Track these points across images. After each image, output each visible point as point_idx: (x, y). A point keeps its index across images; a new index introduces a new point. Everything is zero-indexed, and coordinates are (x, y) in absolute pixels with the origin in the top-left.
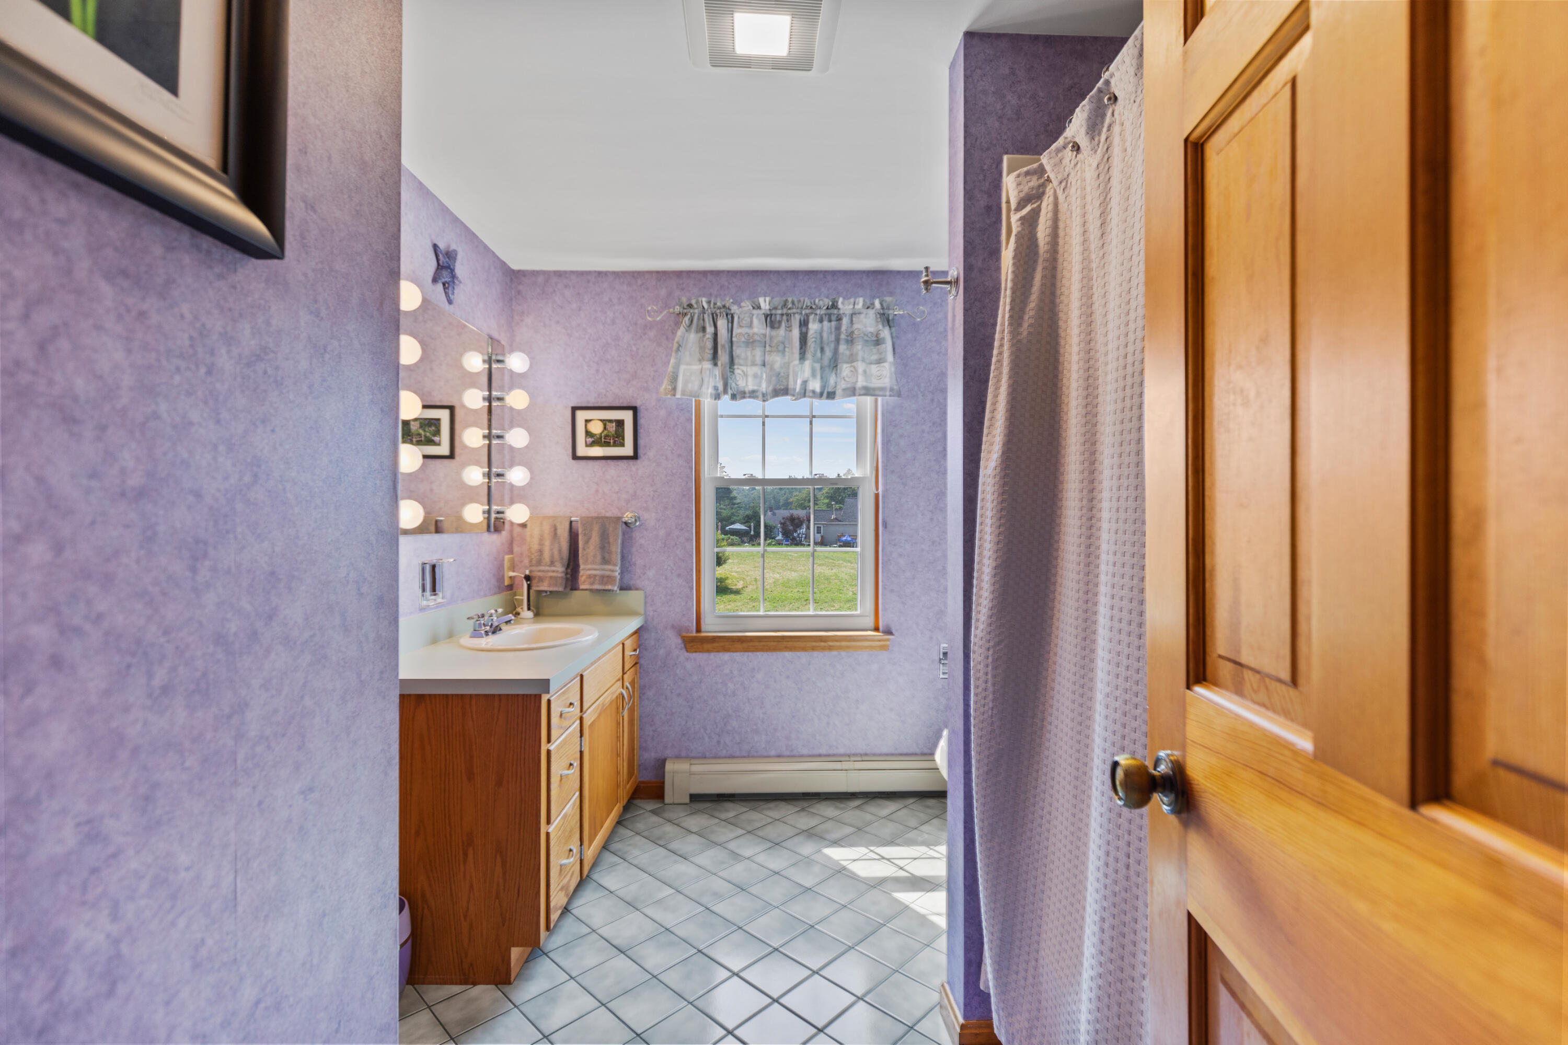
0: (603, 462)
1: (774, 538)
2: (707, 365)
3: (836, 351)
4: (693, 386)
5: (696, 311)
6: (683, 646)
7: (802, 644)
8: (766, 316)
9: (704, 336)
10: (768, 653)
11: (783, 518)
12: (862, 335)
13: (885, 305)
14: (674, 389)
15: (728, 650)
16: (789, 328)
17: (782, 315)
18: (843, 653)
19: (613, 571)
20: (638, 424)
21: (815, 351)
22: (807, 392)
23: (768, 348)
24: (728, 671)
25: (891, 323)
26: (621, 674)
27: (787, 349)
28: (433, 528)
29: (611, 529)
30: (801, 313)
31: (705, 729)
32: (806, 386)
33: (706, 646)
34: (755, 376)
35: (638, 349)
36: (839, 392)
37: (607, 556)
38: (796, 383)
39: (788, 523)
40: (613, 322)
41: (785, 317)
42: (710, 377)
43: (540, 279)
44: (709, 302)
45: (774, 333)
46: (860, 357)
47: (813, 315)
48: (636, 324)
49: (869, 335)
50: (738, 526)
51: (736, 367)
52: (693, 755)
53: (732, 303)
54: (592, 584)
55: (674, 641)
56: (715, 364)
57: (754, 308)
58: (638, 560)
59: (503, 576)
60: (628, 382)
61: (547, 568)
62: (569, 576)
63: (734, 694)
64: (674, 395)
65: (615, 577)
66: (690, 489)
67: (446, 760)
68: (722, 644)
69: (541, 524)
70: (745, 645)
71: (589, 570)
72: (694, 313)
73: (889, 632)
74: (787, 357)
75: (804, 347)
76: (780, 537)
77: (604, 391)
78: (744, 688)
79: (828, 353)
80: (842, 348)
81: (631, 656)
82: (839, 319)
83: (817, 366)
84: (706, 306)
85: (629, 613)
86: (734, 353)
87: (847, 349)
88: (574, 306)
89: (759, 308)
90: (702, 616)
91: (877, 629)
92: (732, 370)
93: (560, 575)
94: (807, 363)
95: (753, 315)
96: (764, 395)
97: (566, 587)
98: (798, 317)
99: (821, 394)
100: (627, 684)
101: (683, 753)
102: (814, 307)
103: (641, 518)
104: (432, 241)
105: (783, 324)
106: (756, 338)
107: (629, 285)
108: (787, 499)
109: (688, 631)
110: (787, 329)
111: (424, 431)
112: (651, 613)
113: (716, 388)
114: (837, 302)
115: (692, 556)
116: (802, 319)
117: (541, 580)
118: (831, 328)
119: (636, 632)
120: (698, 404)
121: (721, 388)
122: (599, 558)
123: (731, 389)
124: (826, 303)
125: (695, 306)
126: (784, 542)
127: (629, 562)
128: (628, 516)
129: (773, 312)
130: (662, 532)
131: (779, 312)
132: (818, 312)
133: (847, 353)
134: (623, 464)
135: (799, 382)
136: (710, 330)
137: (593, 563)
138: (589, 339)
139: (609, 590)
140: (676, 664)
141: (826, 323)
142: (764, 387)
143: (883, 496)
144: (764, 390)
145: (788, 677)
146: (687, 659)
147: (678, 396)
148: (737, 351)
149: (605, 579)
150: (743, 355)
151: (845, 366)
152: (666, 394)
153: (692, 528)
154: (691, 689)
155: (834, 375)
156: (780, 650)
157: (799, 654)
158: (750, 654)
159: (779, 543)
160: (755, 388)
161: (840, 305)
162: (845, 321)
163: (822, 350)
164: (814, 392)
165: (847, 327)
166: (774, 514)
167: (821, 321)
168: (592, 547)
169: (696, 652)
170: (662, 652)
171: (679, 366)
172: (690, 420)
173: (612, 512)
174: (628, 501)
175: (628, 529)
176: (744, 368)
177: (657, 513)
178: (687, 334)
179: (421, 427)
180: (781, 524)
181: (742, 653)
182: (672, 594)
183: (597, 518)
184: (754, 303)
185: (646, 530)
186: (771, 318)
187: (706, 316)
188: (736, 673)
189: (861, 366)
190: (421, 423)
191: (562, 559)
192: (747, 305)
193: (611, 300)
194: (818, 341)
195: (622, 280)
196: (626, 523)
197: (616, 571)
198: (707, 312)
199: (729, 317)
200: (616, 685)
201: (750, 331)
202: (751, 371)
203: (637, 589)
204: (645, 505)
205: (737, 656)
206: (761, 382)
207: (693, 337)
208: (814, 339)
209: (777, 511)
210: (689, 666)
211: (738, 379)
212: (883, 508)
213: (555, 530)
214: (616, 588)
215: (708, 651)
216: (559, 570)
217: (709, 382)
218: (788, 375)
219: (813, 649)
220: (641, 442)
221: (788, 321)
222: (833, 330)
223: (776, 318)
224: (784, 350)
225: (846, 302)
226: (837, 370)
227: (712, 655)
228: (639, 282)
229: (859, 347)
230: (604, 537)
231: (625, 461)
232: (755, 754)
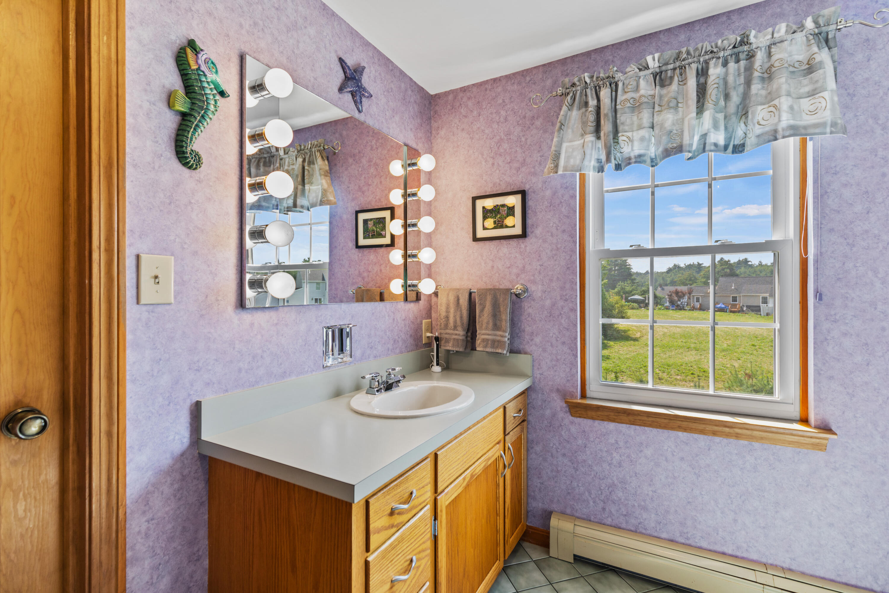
0: (497, 242)
1: (663, 305)
2: (590, 138)
3: (746, 96)
4: (576, 161)
5: (579, 88)
6: (567, 409)
7: (701, 427)
8: (655, 75)
9: (586, 111)
10: (658, 430)
11: (670, 292)
12: (786, 65)
13: (821, 22)
14: (557, 166)
15: (613, 421)
16: (683, 81)
17: (674, 69)
18: (756, 445)
19: (502, 336)
20: (527, 206)
21: (718, 99)
22: (707, 145)
23: (657, 108)
24: (613, 441)
25: (831, 44)
26: (501, 436)
27: (680, 105)
28: (378, 298)
29: (501, 299)
30: (699, 61)
31: (590, 493)
32: (705, 139)
33: (590, 413)
34: (642, 139)
35: (526, 139)
36: (751, 141)
37: (498, 323)
38: (692, 137)
39: (674, 295)
40: (506, 120)
41: (678, 71)
42: (592, 149)
43: (451, 97)
44: (592, 77)
45: (664, 91)
46: (783, 92)
47: (714, 59)
48: (525, 117)
49: (796, 65)
50: (637, 297)
51: (620, 134)
52: (577, 515)
53: (616, 71)
54: (486, 347)
55: (558, 404)
56: (598, 138)
57: (640, 70)
58: (527, 327)
59: (421, 336)
60: (518, 169)
61: (452, 332)
62: (469, 339)
63: (620, 465)
64: (557, 172)
65: (505, 342)
66: (574, 262)
67: (276, 545)
68: (606, 414)
69: (448, 295)
70: (631, 418)
71: (483, 334)
72: (576, 91)
73: (826, 429)
74: (680, 113)
75: (701, 100)
76: (667, 304)
77: (498, 181)
78: (631, 461)
79: (735, 98)
80: (756, 87)
81: (514, 417)
82: (751, 56)
83: (721, 116)
84: (588, 80)
85: (519, 375)
86: (618, 121)
87: (763, 88)
88: (475, 113)
89: (647, 68)
90: (587, 383)
91: (805, 421)
92: (616, 140)
93: (461, 338)
94: (707, 115)
95: (640, 77)
96: (652, 160)
97: (466, 348)
98: (694, 66)
99: (726, 147)
100: (509, 445)
101: (568, 511)
102: (715, 50)
103: (529, 290)
104: (338, 57)
105: (676, 79)
106: (644, 100)
107: (519, 83)
108: (673, 279)
109: (573, 396)
110: (681, 83)
111: (376, 228)
112: (538, 376)
113: (599, 161)
114: (748, 36)
115: (576, 325)
116: (700, 67)
117: (447, 341)
118: (739, 69)
119: (523, 393)
120: (583, 177)
121: (603, 157)
122: (491, 325)
123: (615, 159)
124: (733, 41)
125: (578, 83)
126: (671, 308)
127: (519, 329)
128: (518, 288)
129: (664, 68)
130: (548, 303)
131: (671, 66)
132: (721, 54)
133: (763, 92)
134: (513, 242)
135: (696, 138)
136: (592, 102)
137: (487, 329)
138: (487, 138)
139: (501, 353)
140: (561, 425)
141: (732, 65)
142: (653, 151)
143: (816, 261)
144: (653, 155)
145: (682, 459)
146: (572, 423)
147: (560, 172)
148: (622, 118)
149: (496, 344)
150: (628, 121)
151: (760, 108)
152: (549, 173)
153: (576, 298)
154: (576, 452)
155: (742, 125)
156: (673, 429)
157: (696, 436)
158: (637, 427)
159: (667, 308)
160: (642, 152)
161: (752, 39)
162: (760, 56)
163: (727, 97)
164: (716, 145)
165: (763, 63)
166: (663, 289)
167: (725, 64)
168: (486, 315)
169: (580, 417)
170: (548, 412)
171: (561, 144)
172: (574, 197)
173: (505, 285)
174: (518, 275)
175: (518, 299)
176: (629, 134)
177: (543, 285)
178: (569, 113)
179: (374, 225)
180: (668, 295)
181: (628, 425)
182: (557, 360)
183: (490, 289)
184: (641, 65)
185: (534, 300)
186: (660, 76)
187: (588, 91)
188: (621, 444)
189: (784, 103)
190: (374, 222)
191: (462, 324)
192: (632, 69)
193: (504, 102)
194: (722, 87)
195: (513, 81)
196: (516, 295)
197: (505, 337)
198: (590, 87)
199: (613, 86)
200: (495, 447)
201: (636, 95)
202: (637, 135)
203: (526, 353)
204: (532, 278)
205: (623, 427)
206: (648, 146)
207: (575, 114)
208: (716, 86)
209: (665, 288)
210: (573, 429)
211: (622, 146)
212: (816, 275)
213: (458, 300)
214: (505, 352)
215: (593, 418)
216: (460, 333)
217: (591, 155)
218: (682, 132)
219: (714, 433)
220: (529, 222)
221: (681, 75)
222: (742, 70)
223: (667, 74)
224: (677, 106)
225: (760, 35)
226: (747, 117)
227: (597, 422)
228: (528, 79)
229: (783, 80)
230: (496, 306)
231: (515, 240)
232: (644, 531)
